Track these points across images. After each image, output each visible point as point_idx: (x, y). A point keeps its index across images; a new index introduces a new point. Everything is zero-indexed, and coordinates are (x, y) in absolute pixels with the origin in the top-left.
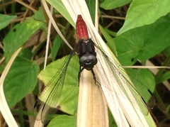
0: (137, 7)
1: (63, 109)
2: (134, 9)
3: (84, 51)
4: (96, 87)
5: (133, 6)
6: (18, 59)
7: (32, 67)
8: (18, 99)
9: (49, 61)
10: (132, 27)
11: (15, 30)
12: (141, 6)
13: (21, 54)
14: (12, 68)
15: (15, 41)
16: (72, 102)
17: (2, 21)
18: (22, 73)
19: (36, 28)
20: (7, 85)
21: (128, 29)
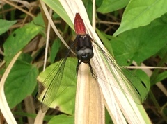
0: (132, 10)
1: (62, 109)
2: (130, 11)
3: (81, 45)
4: (93, 79)
5: (129, 9)
6: (17, 62)
7: (31, 70)
8: (18, 101)
9: (48, 64)
10: (128, 28)
11: (15, 35)
12: (136, 8)
13: (21, 58)
14: (11, 71)
15: (15, 45)
16: (70, 103)
17: (2, 27)
18: (22, 76)
19: (35, 32)
20: (7, 88)
21: (124, 30)
